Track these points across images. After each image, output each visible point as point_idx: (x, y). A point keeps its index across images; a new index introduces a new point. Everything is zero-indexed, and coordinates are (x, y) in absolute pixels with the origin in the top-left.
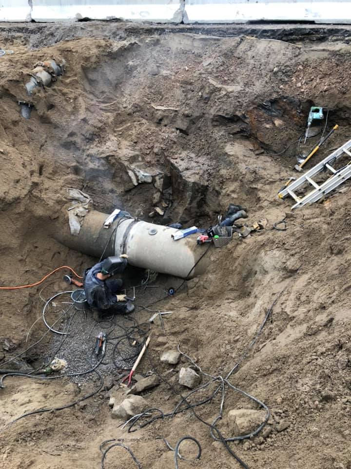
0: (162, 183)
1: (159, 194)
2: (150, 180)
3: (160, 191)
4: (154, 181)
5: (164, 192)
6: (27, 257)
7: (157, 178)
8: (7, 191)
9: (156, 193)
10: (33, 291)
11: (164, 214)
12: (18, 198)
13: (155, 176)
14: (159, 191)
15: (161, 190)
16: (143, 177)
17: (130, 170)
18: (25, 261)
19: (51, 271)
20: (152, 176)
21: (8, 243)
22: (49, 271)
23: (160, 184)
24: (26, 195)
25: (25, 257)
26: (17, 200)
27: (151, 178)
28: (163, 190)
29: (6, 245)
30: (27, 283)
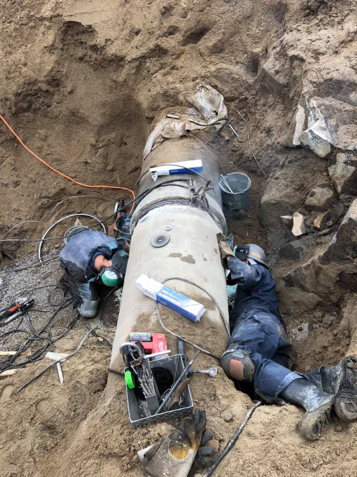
0: (349, 175)
1: (328, 193)
2: (322, 151)
3: (335, 190)
4: (330, 159)
5: (342, 197)
6: (102, 147)
7: (342, 157)
8: (113, 40)
9: (323, 186)
10: (73, 190)
11: (299, 237)
12: (122, 59)
13: (340, 150)
14: (333, 187)
15: (339, 189)
16: (310, 136)
17: (305, 106)
18: (98, 149)
19: (116, 184)
20: (332, 146)
21: (87, 114)
22: (114, 182)
23: (343, 176)
24: (134, 59)
25: (101, 145)
26: (118, 61)
27: (329, 150)
28: (342, 192)
29: (84, 114)
30: (73, 176)
